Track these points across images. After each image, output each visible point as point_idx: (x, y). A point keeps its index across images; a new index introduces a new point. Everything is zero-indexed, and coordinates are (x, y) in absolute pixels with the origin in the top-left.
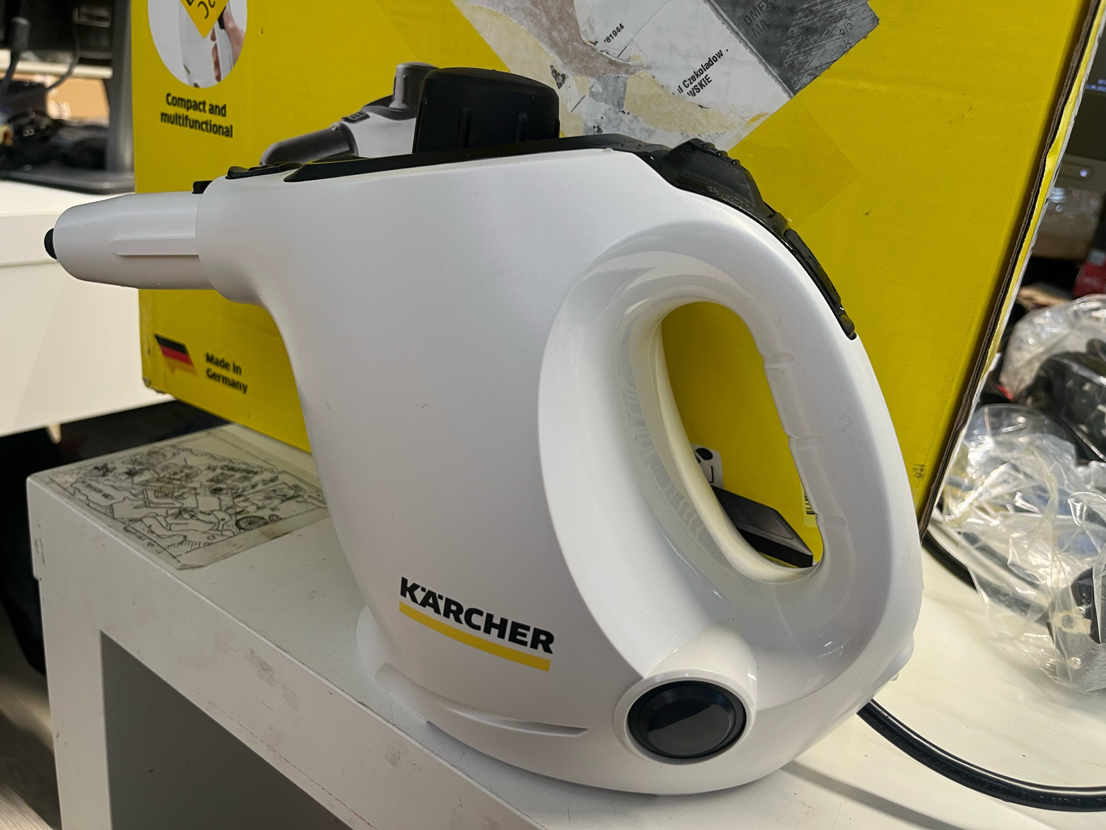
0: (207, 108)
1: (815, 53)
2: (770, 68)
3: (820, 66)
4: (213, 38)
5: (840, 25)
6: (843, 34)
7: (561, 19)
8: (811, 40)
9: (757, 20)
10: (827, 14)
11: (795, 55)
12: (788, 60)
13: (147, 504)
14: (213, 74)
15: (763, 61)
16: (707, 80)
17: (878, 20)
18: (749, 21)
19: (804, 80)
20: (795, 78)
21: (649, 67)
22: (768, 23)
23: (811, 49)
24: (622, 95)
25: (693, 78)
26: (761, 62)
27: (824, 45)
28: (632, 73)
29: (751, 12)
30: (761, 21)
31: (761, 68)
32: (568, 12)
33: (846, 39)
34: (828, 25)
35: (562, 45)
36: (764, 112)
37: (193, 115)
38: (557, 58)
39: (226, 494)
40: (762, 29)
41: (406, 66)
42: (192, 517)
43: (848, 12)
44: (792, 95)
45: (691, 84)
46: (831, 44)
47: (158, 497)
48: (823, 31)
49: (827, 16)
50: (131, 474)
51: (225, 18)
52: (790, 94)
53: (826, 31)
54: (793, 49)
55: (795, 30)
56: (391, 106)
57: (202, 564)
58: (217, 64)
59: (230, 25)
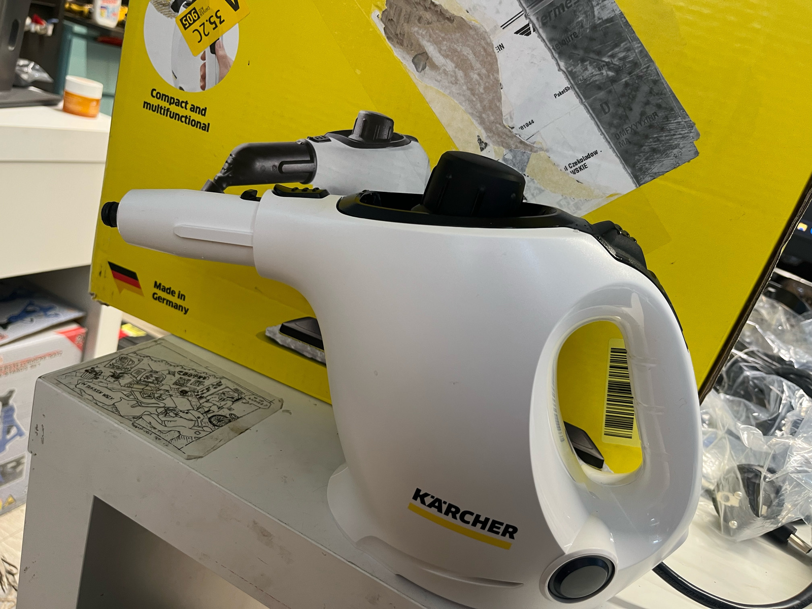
0: (189, 106)
1: (656, 164)
2: (626, 167)
3: (658, 173)
4: (203, 58)
5: (675, 151)
6: (676, 157)
7: (490, 108)
8: (655, 157)
9: (624, 138)
10: (668, 143)
11: (644, 163)
12: (639, 165)
13: (139, 404)
14: (199, 84)
15: (623, 162)
16: (585, 166)
17: (698, 153)
18: (618, 137)
19: (647, 179)
20: (641, 177)
21: (547, 151)
22: (630, 140)
23: (655, 161)
24: (525, 164)
25: (576, 163)
26: (622, 163)
27: (663, 161)
28: (535, 152)
29: (620, 132)
30: (626, 139)
31: (621, 166)
32: (496, 105)
33: (677, 160)
34: (667, 150)
35: (488, 124)
36: (618, 192)
37: (174, 108)
38: (483, 131)
39: (191, 395)
40: (625, 142)
41: (367, 113)
42: (177, 415)
43: (681, 145)
44: (638, 186)
45: (574, 166)
46: (667, 162)
47: (144, 398)
48: (664, 153)
49: (667, 144)
50: (116, 377)
51: (216, 47)
52: (636, 186)
53: (666, 153)
54: (643, 159)
55: (646, 148)
56: (350, 137)
57: (201, 455)
58: (203, 78)
59: (220, 53)
